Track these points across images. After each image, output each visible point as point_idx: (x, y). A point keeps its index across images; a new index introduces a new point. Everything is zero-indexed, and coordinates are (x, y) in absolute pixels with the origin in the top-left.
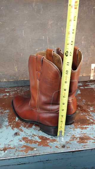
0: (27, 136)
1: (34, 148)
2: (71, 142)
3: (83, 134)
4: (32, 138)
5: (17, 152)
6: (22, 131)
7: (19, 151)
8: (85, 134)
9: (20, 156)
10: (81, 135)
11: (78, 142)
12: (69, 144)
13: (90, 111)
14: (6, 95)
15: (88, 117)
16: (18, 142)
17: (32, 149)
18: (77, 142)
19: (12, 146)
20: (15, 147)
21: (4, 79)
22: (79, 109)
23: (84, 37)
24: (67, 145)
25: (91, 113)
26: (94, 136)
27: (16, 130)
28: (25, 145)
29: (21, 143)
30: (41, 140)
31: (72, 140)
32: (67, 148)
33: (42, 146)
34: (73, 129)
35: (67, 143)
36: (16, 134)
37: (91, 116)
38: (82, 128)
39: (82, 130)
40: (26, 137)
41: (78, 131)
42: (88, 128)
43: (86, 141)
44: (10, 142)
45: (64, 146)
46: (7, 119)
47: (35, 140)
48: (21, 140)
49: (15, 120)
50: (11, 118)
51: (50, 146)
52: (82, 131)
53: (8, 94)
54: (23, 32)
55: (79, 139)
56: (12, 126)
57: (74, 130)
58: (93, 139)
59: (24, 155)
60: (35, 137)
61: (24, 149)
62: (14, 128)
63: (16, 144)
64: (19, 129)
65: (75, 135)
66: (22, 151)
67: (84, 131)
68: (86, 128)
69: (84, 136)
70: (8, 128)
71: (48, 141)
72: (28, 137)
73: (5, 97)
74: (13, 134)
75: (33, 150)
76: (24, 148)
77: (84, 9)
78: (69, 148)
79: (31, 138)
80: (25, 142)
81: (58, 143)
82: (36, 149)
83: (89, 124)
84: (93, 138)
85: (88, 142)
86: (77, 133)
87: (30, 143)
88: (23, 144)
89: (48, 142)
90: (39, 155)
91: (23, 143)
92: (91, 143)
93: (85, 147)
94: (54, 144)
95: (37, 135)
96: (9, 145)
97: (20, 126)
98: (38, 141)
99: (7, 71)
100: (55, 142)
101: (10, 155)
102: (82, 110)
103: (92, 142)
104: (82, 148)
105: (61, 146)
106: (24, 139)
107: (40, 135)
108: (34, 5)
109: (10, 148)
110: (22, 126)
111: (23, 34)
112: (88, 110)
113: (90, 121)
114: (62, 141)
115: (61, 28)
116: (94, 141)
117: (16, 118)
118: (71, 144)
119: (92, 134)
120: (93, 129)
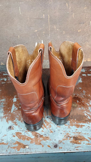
1: (26, 146)
2: (64, 141)
3: (78, 133)
4: (26, 134)
5: (10, 148)
6: (17, 125)
7: (11, 148)
8: (80, 133)
9: (12, 153)
10: (75, 134)
11: (72, 142)
12: (62, 143)
13: (90, 105)
14: (3, 81)
15: (85, 113)
16: (11, 137)
17: (24, 147)
19: (5, 142)
20: (8, 143)
21: (2, 63)
22: (78, 101)
24: (60, 145)
25: (89, 108)
26: (89, 137)
27: (10, 123)
28: (18, 141)
30: (34, 137)
31: (65, 139)
32: (59, 148)
33: (34, 143)
34: (68, 126)
35: (60, 142)
36: (10, 128)
37: (89, 111)
38: (78, 126)
39: (77, 128)
40: (20, 132)
41: (74, 128)
42: (84, 126)
43: (80, 142)
44: (3, 136)
45: (56, 146)
46: (2, 109)
47: (28, 136)
49: (11, 112)
50: (7, 109)
51: (42, 145)
52: (77, 130)
53: (5, 80)
54: (20, 9)
55: (72, 138)
56: (7, 118)
57: (69, 128)
58: (87, 140)
59: (16, 152)
60: (28, 132)
62: (9, 121)
63: (9, 140)
64: (14, 122)
65: (69, 133)
66: (14, 148)
67: (79, 130)
68: (82, 126)
69: (78, 135)
70: (3, 120)
72: (21, 132)
73: (2, 83)
74: (7, 128)
76: (17, 145)
78: (61, 149)
79: (24, 133)
80: (19, 138)
81: (51, 142)
82: (28, 147)
83: (86, 121)
85: (82, 144)
86: (71, 131)
87: (23, 140)
89: (41, 140)
90: (31, 154)
91: (16, 139)
92: (85, 144)
93: (78, 149)
96: (2, 140)
97: (15, 119)
98: (32, 138)
99: (3, 54)
100: (47, 141)
101: (2, 151)
102: (80, 104)
103: (86, 144)
104: (75, 149)
105: (53, 146)
106: (18, 134)
109: (3, 143)
110: (16, 119)
111: (19, 12)
112: (87, 104)
113: (87, 118)
114: (55, 140)
115: (65, 4)
116: (88, 143)
117: (11, 108)
118: (64, 144)
119: (87, 134)
120: (90, 128)
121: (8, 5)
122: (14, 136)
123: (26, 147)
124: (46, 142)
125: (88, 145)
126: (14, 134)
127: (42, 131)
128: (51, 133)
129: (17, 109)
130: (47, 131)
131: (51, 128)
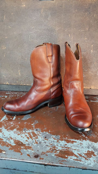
0: (3, 137)
1: (3, 151)
3: (66, 147)
6: (1, 132)
8: (69, 148)
10: (63, 148)
12: (44, 155)
18: (55, 155)
21: (7, 82)
23: (94, 46)
24: (42, 156)
26: (79, 153)
30: (15, 145)
31: (50, 152)
32: (40, 159)
33: (13, 150)
34: (56, 140)
35: (43, 153)
38: (68, 142)
39: (66, 143)
40: (2, 138)
41: (63, 143)
42: (76, 142)
43: (66, 156)
45: (36, 156)
47: (9, 143)
51: (21, 153)
52: (66, 145)
54: (30, 37)
55: (59, 152)
57: (58, 142)
58: (76, 156)
60: (11, 140)
65: (57, 147)
67: (69, 145)
68: (73, 142)
69: (66, 150)
71: (22, 147)
73: (2, 99)
75: (2, 152)
77: (95, 16)
78: (41, 160)
79: (6, 140)
81: (33, 151)
82: (4, 152)
83: (79, 138)
84: (77, 154)
85: (69, 158)
87: (2, 145)
89: (22, 149)
90: (5, 159)
92: (72, 159)
93: (62, 162)
94: (28, 151)
95: (14, 138)
97: (1, 127)
98: (12, 145)
99: (10, 74)
100: (29, 150)
103: (74, 159)
104: (59, 163)
105: (34, 156)
107: (17, 139)
108: (42, 11)
110: (3, 127)
111: (29, 39)
113: (81, 136)
114: (38, 151)
115: (68, 34)
116: (76, 159)
117: (2, 118)
118: (47, 156)
119: (78, 150)
120: (82, 145)
121: (21, 33)
124: (27, 151)
125: (76, 161)
127: (27, 141)
128: (36, 144)
129: (7, 119)
130: (32, 142)
131: (37, 140)
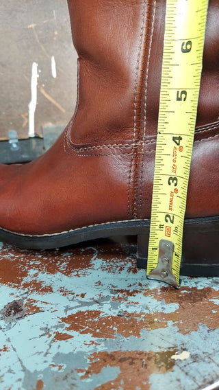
0: (83, 304)
4: (123, 307)
6: (49, 289)
16: (45, 348)
17: (164, 361)
20: (40, 383)
29: (65, 347)
30: (175, 306)
33: (203, 328)
36: (15, 309)
40: (84, 309)
47: (146, 312)
48: (60, 331)
60: (131, 299)
61: (115, 377)
64: (26, 285)
72: (95, 307)
75: (173, 363)
76: (111, 372)
79: (114, 307)
80: (95, 335)
82: (185, 355)
87: (126, 335)
88: (88, 350)
91: (80, 342)
97: (25, 274)
98: (167, 312)
106: (76, 322)
122: (60, 337)
123: (173, 357)
126: (56, 327)
